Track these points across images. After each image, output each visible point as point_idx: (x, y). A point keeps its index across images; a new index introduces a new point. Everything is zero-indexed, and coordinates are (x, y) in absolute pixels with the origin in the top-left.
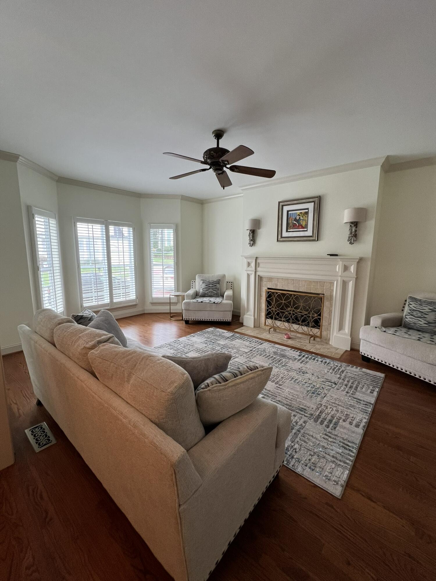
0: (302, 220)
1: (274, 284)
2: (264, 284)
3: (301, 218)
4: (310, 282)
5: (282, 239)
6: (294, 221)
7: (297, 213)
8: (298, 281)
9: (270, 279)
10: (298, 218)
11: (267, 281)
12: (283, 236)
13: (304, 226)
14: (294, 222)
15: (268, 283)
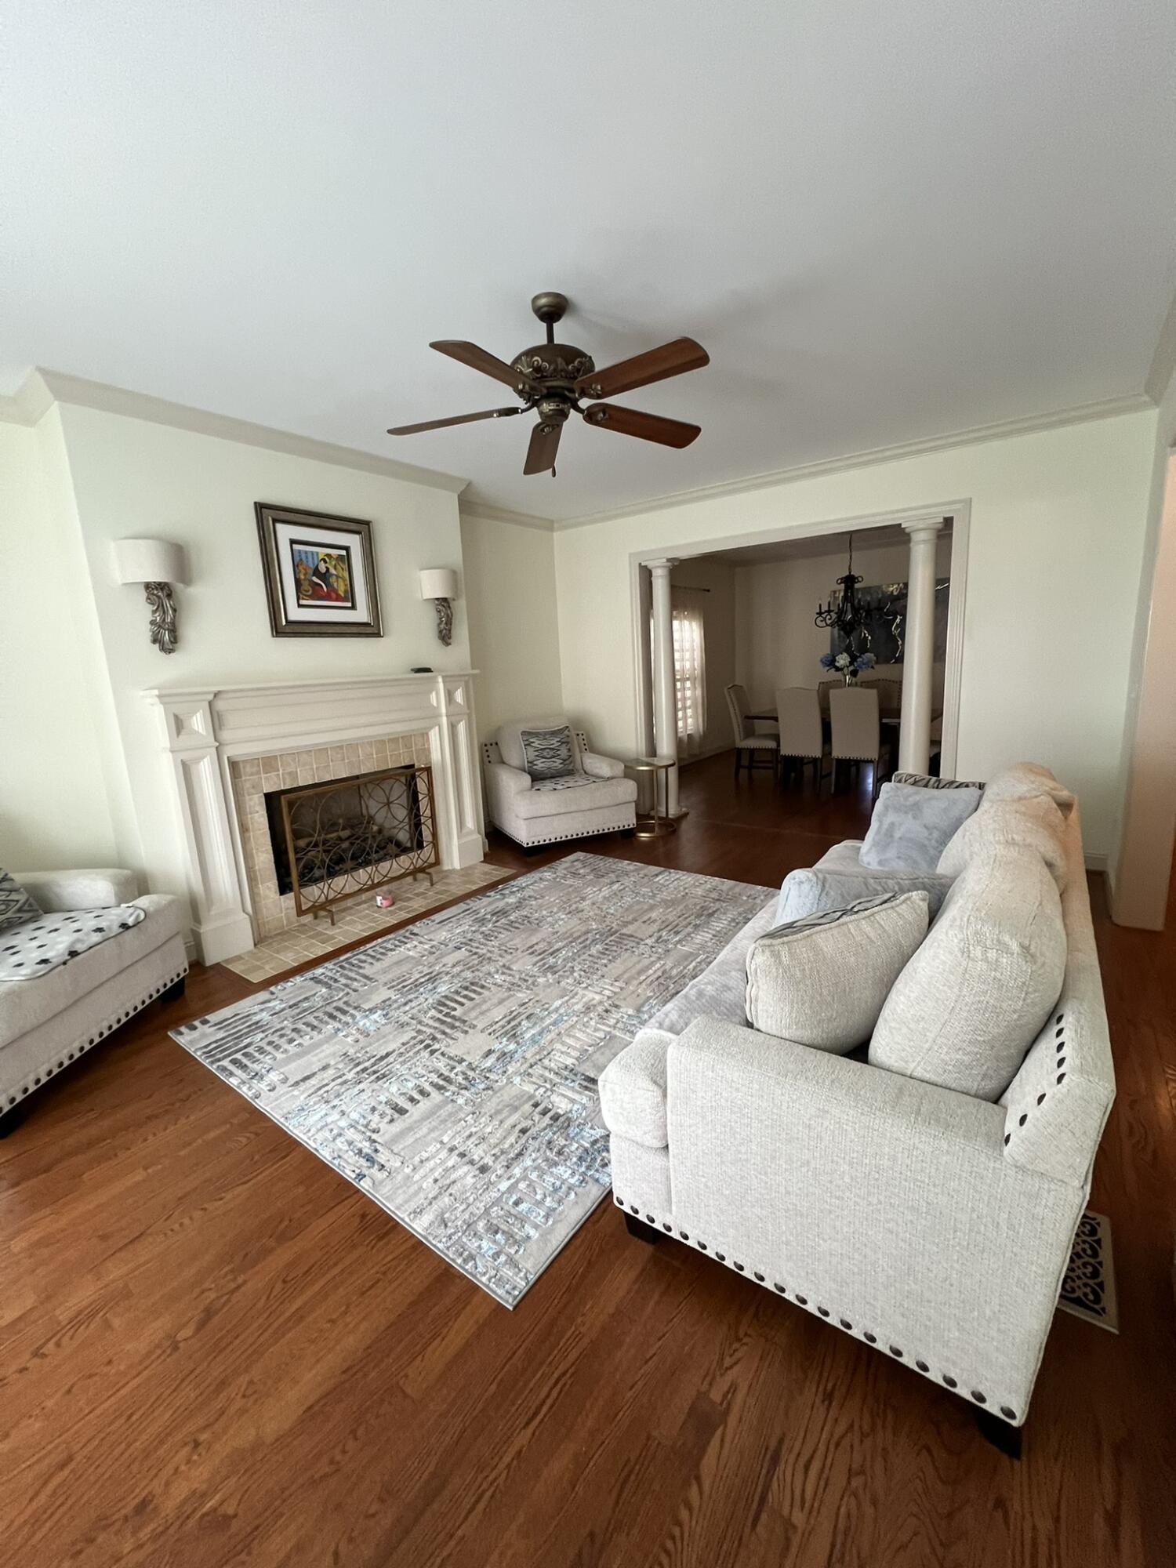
0: (334, 577)
1: (287, 776)
2: (248, 785)
3: (332, 571)
4: (380, 743)
5: (292, 627)
6: (314, 575)
7: (317, 553)
8: (351, 746)
9: (268, 763)
10: (322, 568)
11: (258, 773)
12: (292, 617)
13: (343, 595)
14: (315, 579)
15: (263, 776)
